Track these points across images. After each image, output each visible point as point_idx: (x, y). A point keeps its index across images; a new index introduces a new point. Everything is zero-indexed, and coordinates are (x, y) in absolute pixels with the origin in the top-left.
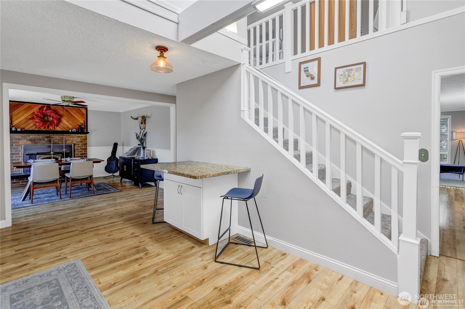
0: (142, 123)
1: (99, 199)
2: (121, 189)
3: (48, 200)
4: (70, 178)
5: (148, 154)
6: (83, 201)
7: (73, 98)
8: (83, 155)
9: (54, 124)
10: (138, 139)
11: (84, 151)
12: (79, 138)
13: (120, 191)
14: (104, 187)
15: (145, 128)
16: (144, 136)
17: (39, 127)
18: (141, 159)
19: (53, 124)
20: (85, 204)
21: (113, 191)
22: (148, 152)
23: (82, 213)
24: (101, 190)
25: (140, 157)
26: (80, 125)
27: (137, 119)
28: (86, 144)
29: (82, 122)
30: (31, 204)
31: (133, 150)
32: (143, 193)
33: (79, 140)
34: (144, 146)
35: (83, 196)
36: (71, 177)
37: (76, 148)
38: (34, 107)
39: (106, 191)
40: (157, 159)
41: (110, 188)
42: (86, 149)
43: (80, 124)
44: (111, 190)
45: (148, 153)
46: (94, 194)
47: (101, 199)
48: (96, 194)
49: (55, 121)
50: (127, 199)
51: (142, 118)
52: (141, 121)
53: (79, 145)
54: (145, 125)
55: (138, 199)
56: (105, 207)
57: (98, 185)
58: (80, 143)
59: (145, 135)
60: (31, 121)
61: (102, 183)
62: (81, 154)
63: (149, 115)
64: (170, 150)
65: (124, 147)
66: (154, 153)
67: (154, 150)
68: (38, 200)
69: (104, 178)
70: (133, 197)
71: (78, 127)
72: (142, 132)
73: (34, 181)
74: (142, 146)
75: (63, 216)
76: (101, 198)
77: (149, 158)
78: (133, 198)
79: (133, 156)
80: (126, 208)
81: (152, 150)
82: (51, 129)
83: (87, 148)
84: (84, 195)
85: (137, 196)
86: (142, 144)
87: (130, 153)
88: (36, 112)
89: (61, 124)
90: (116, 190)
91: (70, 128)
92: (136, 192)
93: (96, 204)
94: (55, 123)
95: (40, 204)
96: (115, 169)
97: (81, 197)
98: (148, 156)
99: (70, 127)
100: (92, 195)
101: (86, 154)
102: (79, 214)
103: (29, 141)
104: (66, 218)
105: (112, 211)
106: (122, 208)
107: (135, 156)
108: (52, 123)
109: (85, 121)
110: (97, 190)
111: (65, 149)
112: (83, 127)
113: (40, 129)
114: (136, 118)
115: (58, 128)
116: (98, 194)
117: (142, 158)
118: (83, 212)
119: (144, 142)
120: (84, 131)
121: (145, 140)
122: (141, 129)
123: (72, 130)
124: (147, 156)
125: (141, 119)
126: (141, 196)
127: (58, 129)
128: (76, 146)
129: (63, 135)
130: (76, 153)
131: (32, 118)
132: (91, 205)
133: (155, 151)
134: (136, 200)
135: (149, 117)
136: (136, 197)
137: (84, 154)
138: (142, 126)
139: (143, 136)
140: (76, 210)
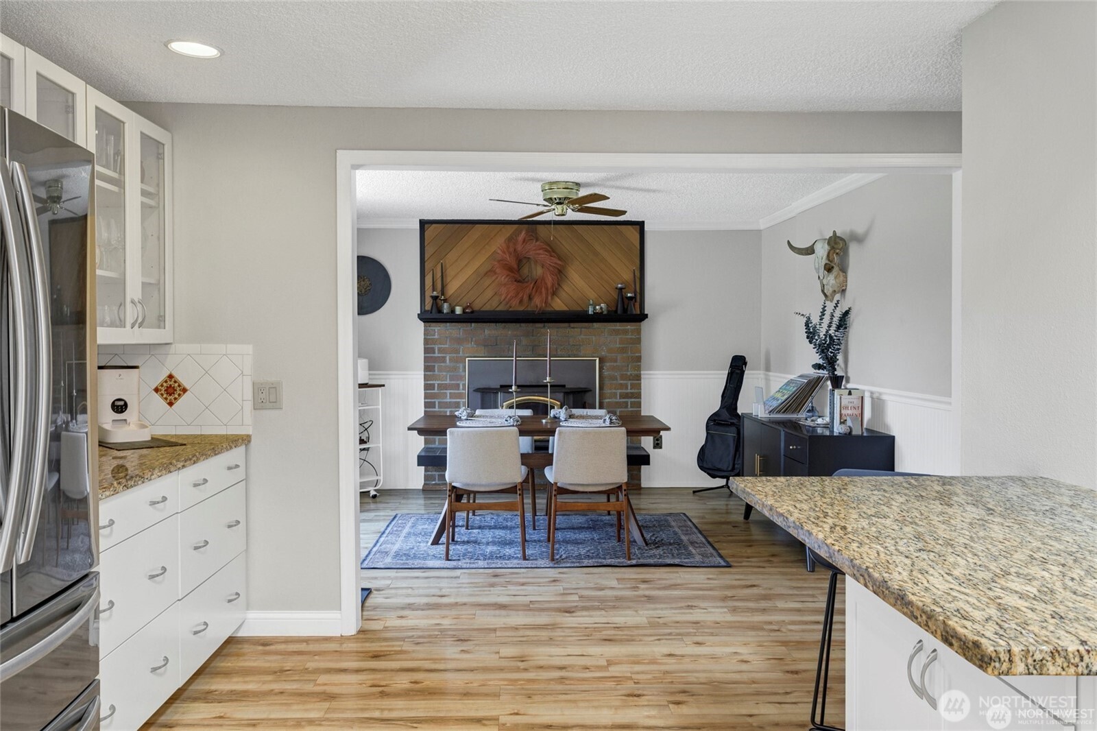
0: (829, 269)
1: (636, 588)
2: (733, 556)
3: (491, 557)
4: (554, 488)
5: (849, 412)
6: (582, 584)
7: (575, 187)
8: (629, 400)
9: (547, 289)
10: (811, 342)
11: (633, 386)
12: (618, 338)
13: (723, 563)
14: (676, 533)
15: (843, 291)
16: (838, 328)
17: (507, 299)
18: (819, 431)
19: (543, 289)
20: (581, 597)
21: (698, 558)
22: (846, 400)
23: (551, 641)
24: (658, 544)
25: (820, 421)
26: (621, 289)
27: (810, 251)
28: (639, 359)
29: (627, 276)
30: (444, 562)
31: (793, 389)
32: (813, 596)
33: (618, 346)
34: (839, 373)
35: (591, 562)
36: (556, 483)
37: (606, 373)
38: (495, 235)
39: (675, 552)
40: (894, 437)
41: (692, 543)
42: (638, 377)
43: (620, 286)
44: (694, 551)
45: (847, 408)
46: (630, 559)
47: (643, 586)
48: (634, 562)
49: (549, 280)
50: (734, 610)
51: (829, 244)
52: (824, 261)
53: (615, 361)
54: (846, 277)
55: (778, 623)
56: (636, 632)
57: (661, 523)
58: (619, 357)
59: (843, 323)
60: (488, 281)
61: (678, 514)
62: (622, 396)
63: (860, 229)
64: (946, 399)
65: (771, 374)
66: (878, 404)
67: (880, 394)
68: (470, 548)
69: (694, 492)
70: (763, 604)
71: (616, 298)
72: (830, 306)
73: (453, 484)
74: (828, 370)
75: (493, 635)
76: (644, 581)
77: (854, 433)
78: (764, 610)
79: (793, 416)
80: (713, 657)
81: (872, 393)
82: (538, 306)
83: (640, 374)
84: (598, 556)
85: (781, 604)
86: (831, 363)
87: (780, 402)
88: (499, 251)
89: (565, 287)
90: (712, 555)
91: (591, 302)
92: (788, 583)
93: (614, 607)
94: (549, 285)
95: (465, 566)
96: (734, 465)
97: (586, 562)
98: (849, 423)
99: (592, 295)
100: (621, 560)
101: (639, 396)
102: (539, 643)
103: (483, 348)
104: (495, 649)
105: (653, 662)
106: (695, 658)
107: (802, 415)
108: (537, 284)
109: (638, 274)
110: (647, 544)
111: (550, 376)
112: (629, 295)
113: (511, 307)
114: (807, 249)
115: (558, 300)
116: (642, 561)
117: (826, 426)
118: (558, 633)
119: (840, 357)
120: (631, 310)
121: (842, 347)
122: (826, 295)
123: (595, 309)
124: (843, 422)
125: (827, 247)
126: (798, 610)
127: (559, 305)
128: (608, 364)
129: (569, 326)
130: (607, 391)
131: (491, 272)
132: (598, 609)
133: (884, 397)
134: (770, 623)
135: (859, 239)
136: (776, 610)
137: (631, 398)
138: (831, 280)
139: (834, 327)
140: (542, 619)
